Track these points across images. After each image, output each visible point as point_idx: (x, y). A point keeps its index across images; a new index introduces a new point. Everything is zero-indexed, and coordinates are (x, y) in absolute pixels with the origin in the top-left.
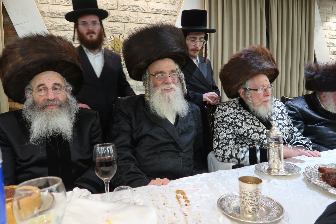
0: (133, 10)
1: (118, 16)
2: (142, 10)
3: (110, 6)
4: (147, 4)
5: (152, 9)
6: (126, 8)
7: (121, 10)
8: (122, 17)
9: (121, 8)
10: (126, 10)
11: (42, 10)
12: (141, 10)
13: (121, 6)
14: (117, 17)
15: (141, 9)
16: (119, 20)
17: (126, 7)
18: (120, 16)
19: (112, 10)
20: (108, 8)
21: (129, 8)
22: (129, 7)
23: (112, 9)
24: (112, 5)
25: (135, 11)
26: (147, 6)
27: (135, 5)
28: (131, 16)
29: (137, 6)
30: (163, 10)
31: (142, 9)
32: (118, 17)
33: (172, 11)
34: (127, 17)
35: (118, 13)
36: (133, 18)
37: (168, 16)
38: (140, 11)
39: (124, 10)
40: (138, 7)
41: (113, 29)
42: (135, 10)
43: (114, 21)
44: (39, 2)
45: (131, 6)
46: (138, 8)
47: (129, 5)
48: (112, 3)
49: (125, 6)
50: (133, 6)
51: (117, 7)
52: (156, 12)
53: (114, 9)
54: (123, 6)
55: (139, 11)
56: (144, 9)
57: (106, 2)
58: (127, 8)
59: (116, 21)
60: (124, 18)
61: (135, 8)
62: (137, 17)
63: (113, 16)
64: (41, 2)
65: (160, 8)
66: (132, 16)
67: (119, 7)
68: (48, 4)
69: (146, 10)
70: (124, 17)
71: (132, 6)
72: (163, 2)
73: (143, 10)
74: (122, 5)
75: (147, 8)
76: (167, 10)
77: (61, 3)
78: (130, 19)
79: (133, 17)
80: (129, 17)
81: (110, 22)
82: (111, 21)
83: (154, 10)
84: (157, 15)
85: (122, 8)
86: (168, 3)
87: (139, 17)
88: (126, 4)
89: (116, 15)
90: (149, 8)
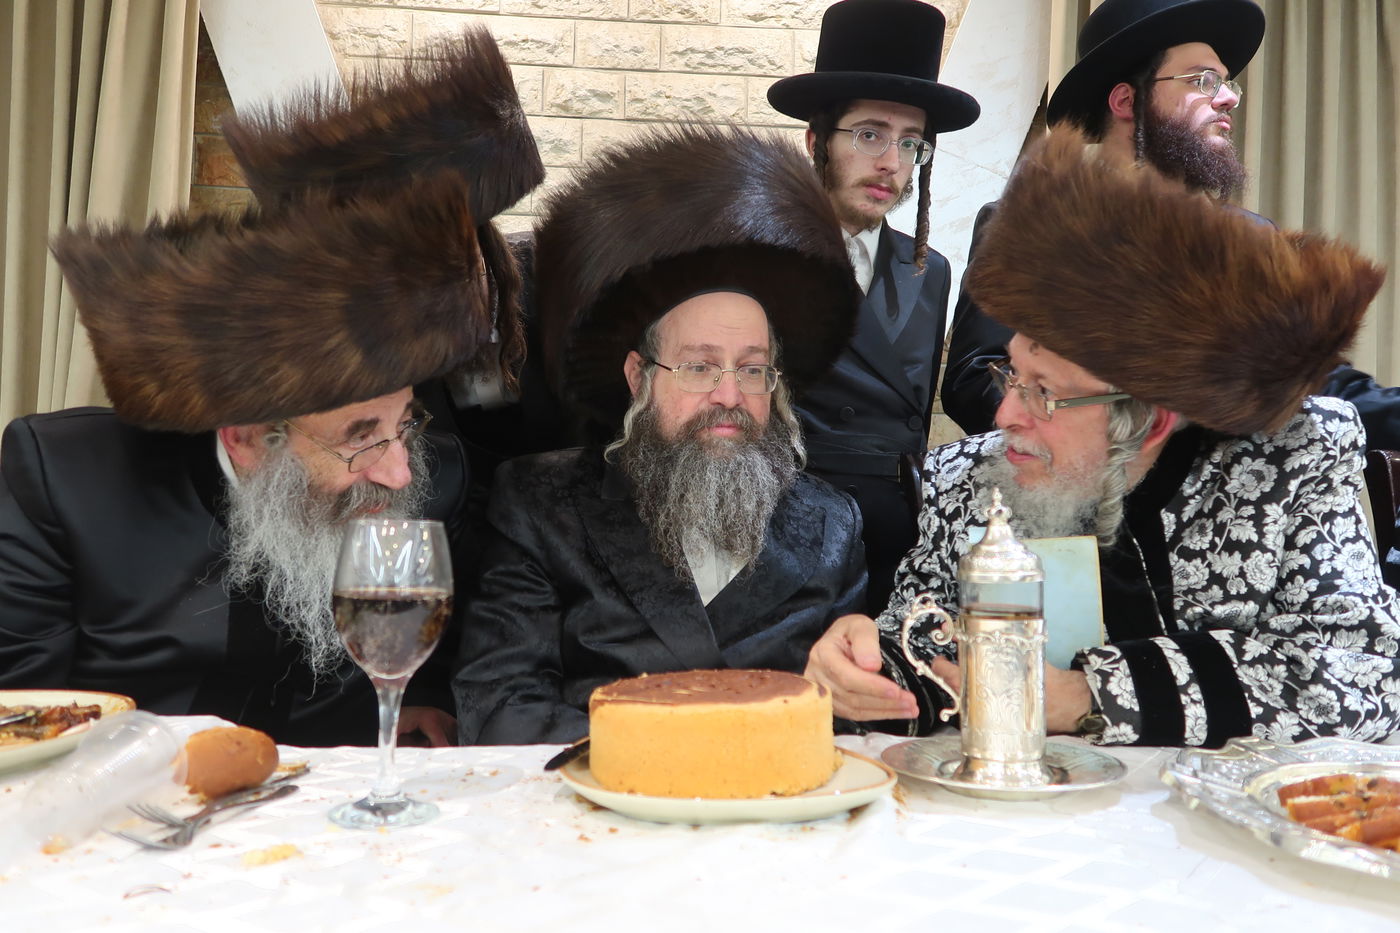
0: (725, 70)
1: (658, 95)
2: (769, 66)
3: (630, 56)
4: (794, 41)
6: (698, 60)
7: (674, 69)
8: (678, 99)
9: (674, 60)
10: (695, 68)
12: (761, 66)
13: (676, 53)
14: (654, 99)
15: (761, 62)
16: (662, 114)
17: (698, 58)
18: (668, 97)
19: (635, 74)
20: (619, 64)
21: (710, 62)
22: (710, 55)
23: (637, 66)
24: (636, 51)
25: (738, 72)
26: (793, 46)
27: (736, 46)
28: (714, 95)
29: (743, 52)
31: (769, 61)
32: (661, 101)
34: (699, 99)
35: (659, 82)
36: (726, 103)
38: (760, 72)
39: (688, 69)
40: (751, 56)
42: (735, 68)
43: (643, 117)
44: (350, 51)
45: (719, 53)
46: (750, 61)
47: (710, 48)
48: (639, 44)
49: (693, 51)
50: (728, 53)
51: (656, 60)
53: (646, 68)
54: (682, 54)
55: (754, 70)
56: (777, 61)
57: (612, 40)
58: (703, 60)
59: (650, 117)
60: (686, 103)
61: (737, 60)
62: (743, 97)
63: (640, 95)
64: (356, 53)
66: (723, 92)
67: (667, 59)
70: (687, 100)
71: (722, 52)
73: (774, 67)
74: (681, 49)
75: (790, 58)
78: (713, 107)
79: (726, 98)
80: (710, 101)
81: (626, 123)
82: (628, 120)
85: (680, 63)
87: (754, 99)
88: (698, 46)
89: (653, 92)
90: (798, 55)
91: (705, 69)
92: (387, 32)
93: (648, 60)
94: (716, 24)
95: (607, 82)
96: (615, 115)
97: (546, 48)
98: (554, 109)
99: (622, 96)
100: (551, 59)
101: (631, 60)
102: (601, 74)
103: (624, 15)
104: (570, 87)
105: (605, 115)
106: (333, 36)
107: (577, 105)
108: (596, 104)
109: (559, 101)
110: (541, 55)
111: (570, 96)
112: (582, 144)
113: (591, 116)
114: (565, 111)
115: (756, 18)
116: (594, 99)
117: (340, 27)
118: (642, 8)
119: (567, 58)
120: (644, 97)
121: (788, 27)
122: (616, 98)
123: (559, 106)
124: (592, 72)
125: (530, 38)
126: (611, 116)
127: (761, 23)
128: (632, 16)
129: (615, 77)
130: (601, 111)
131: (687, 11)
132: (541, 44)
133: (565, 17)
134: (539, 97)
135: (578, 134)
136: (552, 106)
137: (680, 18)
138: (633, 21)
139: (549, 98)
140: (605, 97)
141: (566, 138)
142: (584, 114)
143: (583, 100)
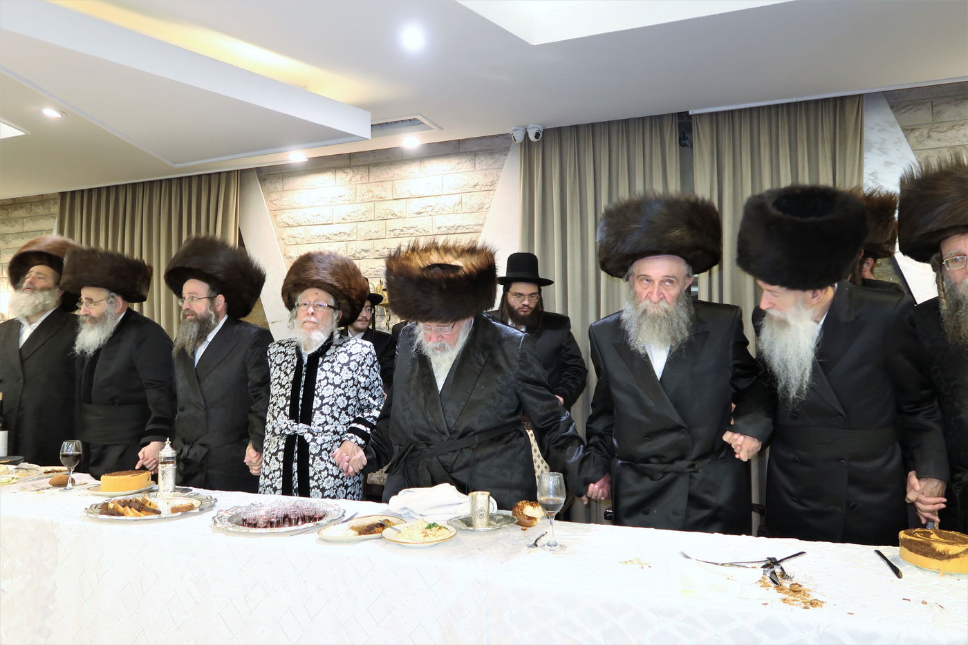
3: (375, 234)
5: (439, 228)
7: (390, 237)
9: (390, 234)
11: (289, 255)
12: (421, 232)
14: (383, 250)
15: (421, 230)
17: (397, 232)
19: (377, 240)
22: (402, 230)
23: (378, 238)
24: (376, 232)
30: (458, 226)
32: (386, 250)
33: (476, 225)
35: (385, 242)
37: (470, 234)
40: (417, 229)
41: (377, 271)
45: (405, 229)
48: (377, 229)
50: (408, 229)
51: (384, 234)
52: (446, 233)
53: (381, 238)
54: (392, 231)
55: (418, 234)
56: (427, 229)
57: (369, 228)
61: (411, 231)
63: (378, 249)
65: (452, 225)
67: (388, 233)
68: (297, 244)
69: (431, 231)
72: (460, 212)
76: (464, 225)
77: (312, 241)
82: (376, 258)
83: (443, 230)
84: (449, 236)
85: (392, 234)
86: (468, 211)
88: (397, 228)
91: (401, 236)
92: (298, 236)
93: (381, 235)
95: (367, 245)
96: (371, 257)
99: (373, 250)
100: (349, 239)
101: (375, 236)
102: (366, 242)
103: (373, 218)
104: (354, 249)
106: (283, 239)
107: (357, 255)
108: (364, 254)
110: (346, 238)
111: (355, 252)
113: (363, 258)
115: (417, 213)
116: (364, 252)
117: (284, 236)
118: (379, 215)
119: (354, 237)
124: (363, 241)
127: (420, 215)
128: (376, 219)
129: (370, 242)
130: (366, 256)
131: (394, 214)
132: (345, 234)
137: (392, 217)
140: (366, 251)
142: (360, 258)
143: (359, 253)
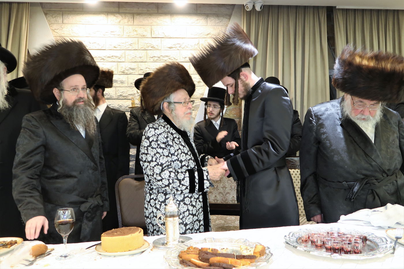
0: (163, 61)
3: (139, 59)
5: (185, 58)
7: (150, 61)
9: (150, 59)
13: (150, 57)
14: (145, 69)
17: (156, 59)
18: (149, 68)
19: (141, 63)
20: (136, 61)
21: (159, 59)
22: (159, 58)
23: (141, 61)
24: (141, 58)
27: (165, 55)
32: (147, 69)
35: (147, 65)
39: (154, 61)
42: (165, 60)
46: (169, 59)
47: (159, 56)
48: (141, 56)
49: (155, 57)
50: (164, 57)
51: (146, 59)
53: (143, 61)
54: (152, 57)
56: (176, 58)
57: (134, 55)
58: (157, 59)
67: (148, 59)
71: (162, 57)
74: (151, 57)
85: (152, 60)
88: (156, 56)
89: (145, 67)
91: (158, 61)
93: (144, 59)
94: (160, 50)
95: (133, 65)
96: (136, 74)
97: (118, 58)
98: (121, 73)
99: (138, 69)
100: (119, 60)
101: (139, 60)
102: (132, 63)
103: (137, 48)
104: (124, 67)
105: (133, 74)
107: (126, 72)
108: (131, 71)
109: (122, 71)
110: (117, 60)
111: (125, 69)
112: (128, 81)
113: (130, 74)
114: (123, 73)
116: (131, 70)
119: (123, 60)
120: (143, 69)
121: (178, 50)
122: (136, 69)
123: (122, 72)
124: (129, 63)
125: (114, 56)
126: (135, 74)
127: (171, 49)
128: (139, 49)
129: (136, 64)
130: (132, 73)
131: (153, 47)
132: (116, 57)
133: (122, 50)
134: (117, 70)
135: (127, 79)
136: (120, 72)
137: (151, 49)
138: (139, 50)
139: (119, 70)
140: (133, 69)
141: (124, 80)
142: (128, 74)
143: (127, 70)
